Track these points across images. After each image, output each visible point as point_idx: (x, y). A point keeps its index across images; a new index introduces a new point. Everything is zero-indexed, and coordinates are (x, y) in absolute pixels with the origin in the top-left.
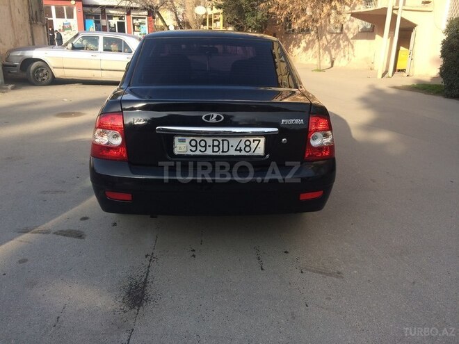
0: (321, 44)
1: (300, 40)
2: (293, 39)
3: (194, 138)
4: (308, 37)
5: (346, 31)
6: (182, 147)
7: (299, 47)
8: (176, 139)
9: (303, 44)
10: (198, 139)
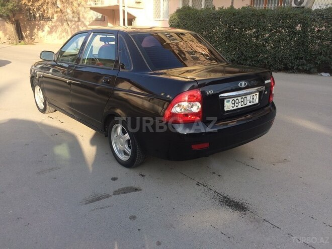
0: (64, 29)
1: (43, 26)
2: (35, 25)
3: (234, 99)
4: (49, 23)
5: (83, 20)
6: (228, 106)
7: (44, 31)
8: (226, 100)
9: (47, 28)
10: (235, 99)
